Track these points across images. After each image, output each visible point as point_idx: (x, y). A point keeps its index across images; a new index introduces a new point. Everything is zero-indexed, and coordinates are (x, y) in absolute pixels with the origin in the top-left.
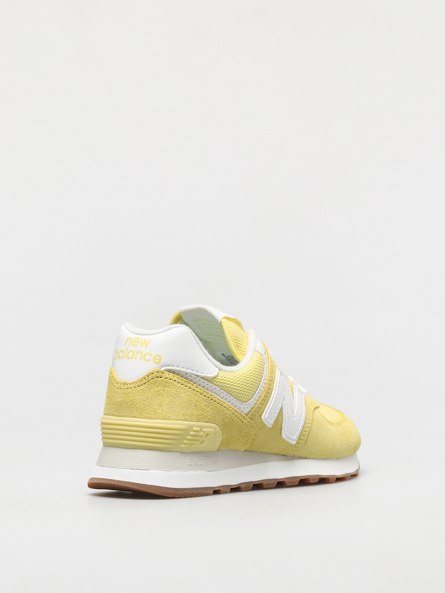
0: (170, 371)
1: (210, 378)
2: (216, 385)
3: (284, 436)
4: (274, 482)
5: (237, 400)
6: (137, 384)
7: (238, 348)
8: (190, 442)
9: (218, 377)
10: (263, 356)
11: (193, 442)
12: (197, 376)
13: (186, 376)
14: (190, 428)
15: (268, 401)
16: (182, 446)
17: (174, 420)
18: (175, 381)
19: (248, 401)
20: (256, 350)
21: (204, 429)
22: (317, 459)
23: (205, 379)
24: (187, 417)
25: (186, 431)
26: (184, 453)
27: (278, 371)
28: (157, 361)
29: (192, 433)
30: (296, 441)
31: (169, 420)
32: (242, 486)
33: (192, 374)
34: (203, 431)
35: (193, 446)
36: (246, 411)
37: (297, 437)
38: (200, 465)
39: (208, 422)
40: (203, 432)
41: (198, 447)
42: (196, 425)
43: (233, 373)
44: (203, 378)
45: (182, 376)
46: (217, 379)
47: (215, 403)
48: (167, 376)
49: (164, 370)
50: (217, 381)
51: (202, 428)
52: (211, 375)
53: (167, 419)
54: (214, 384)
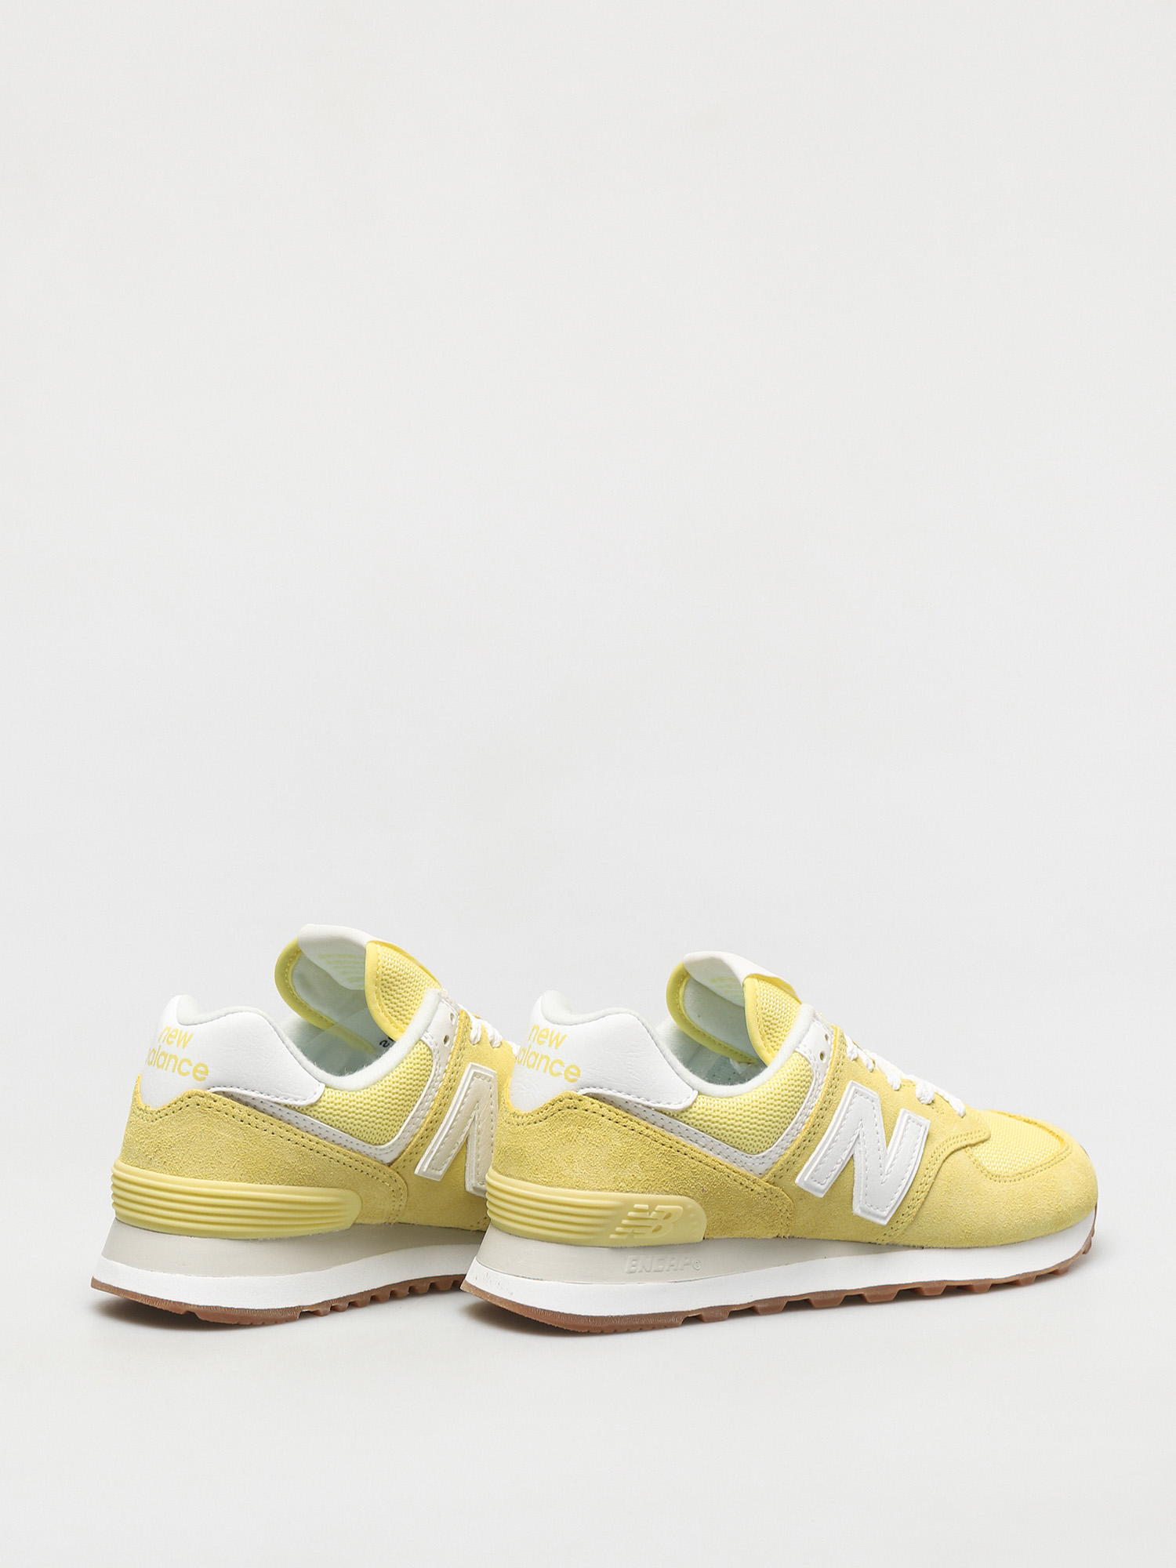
0: (595, 1097)
1: (674, 1111)
2: (688, 1124)
3: (857, 1210)
4: (837, 1297)
5: (736, 1150)
6: (532, 1118)
7: (770, 1036)
8: (629, 1230)
9: (694, 1109)
10: (809, 1063)
11: (636, 1230)
12: (648, 1107)
13: (627, 1106)
14: (629, 1205)
15: (815, 1149)
16: (613, 1236)
17: (593, 1190)
18: (603, 1116)
19: (762, 1151)
20: (797, 1050)
21: (659, 1207)
22: (949, 1248)
23: (665, 1114)
24: (621, 1184)
25: (619, 1211)
26: (616, 1248)
27: (850, 1089)
28: (572, 1077)
29: (631, 1214)
30: (888, 1220)
31: (584, 1189)
32: (758, 1306)
33: (638, 1104)
34: (656, 1209)
35: (636, 1237)
36: (762, 1168)
37: (890, 1212)
38: (655, 1271)
39: (667, 1193)
40: (657, 1211)
41: (650, 1237)
42: (641, 1200)
43: (731, 1099)
44: (661, 1112)
45: (619, 1107)
46: (691, 1113)
47: (686, 1157)
48: (589, 1106)
49: (584, 1095)
50: (690, 1116)
51: (652, 1205)
52: (675, 1106)
53: (578, 1187)
54: (684, 1122)
